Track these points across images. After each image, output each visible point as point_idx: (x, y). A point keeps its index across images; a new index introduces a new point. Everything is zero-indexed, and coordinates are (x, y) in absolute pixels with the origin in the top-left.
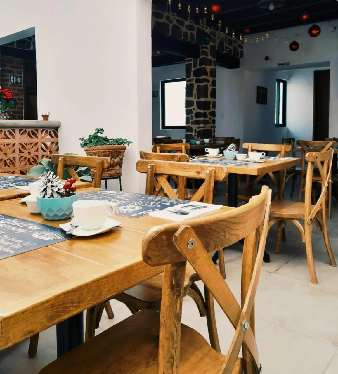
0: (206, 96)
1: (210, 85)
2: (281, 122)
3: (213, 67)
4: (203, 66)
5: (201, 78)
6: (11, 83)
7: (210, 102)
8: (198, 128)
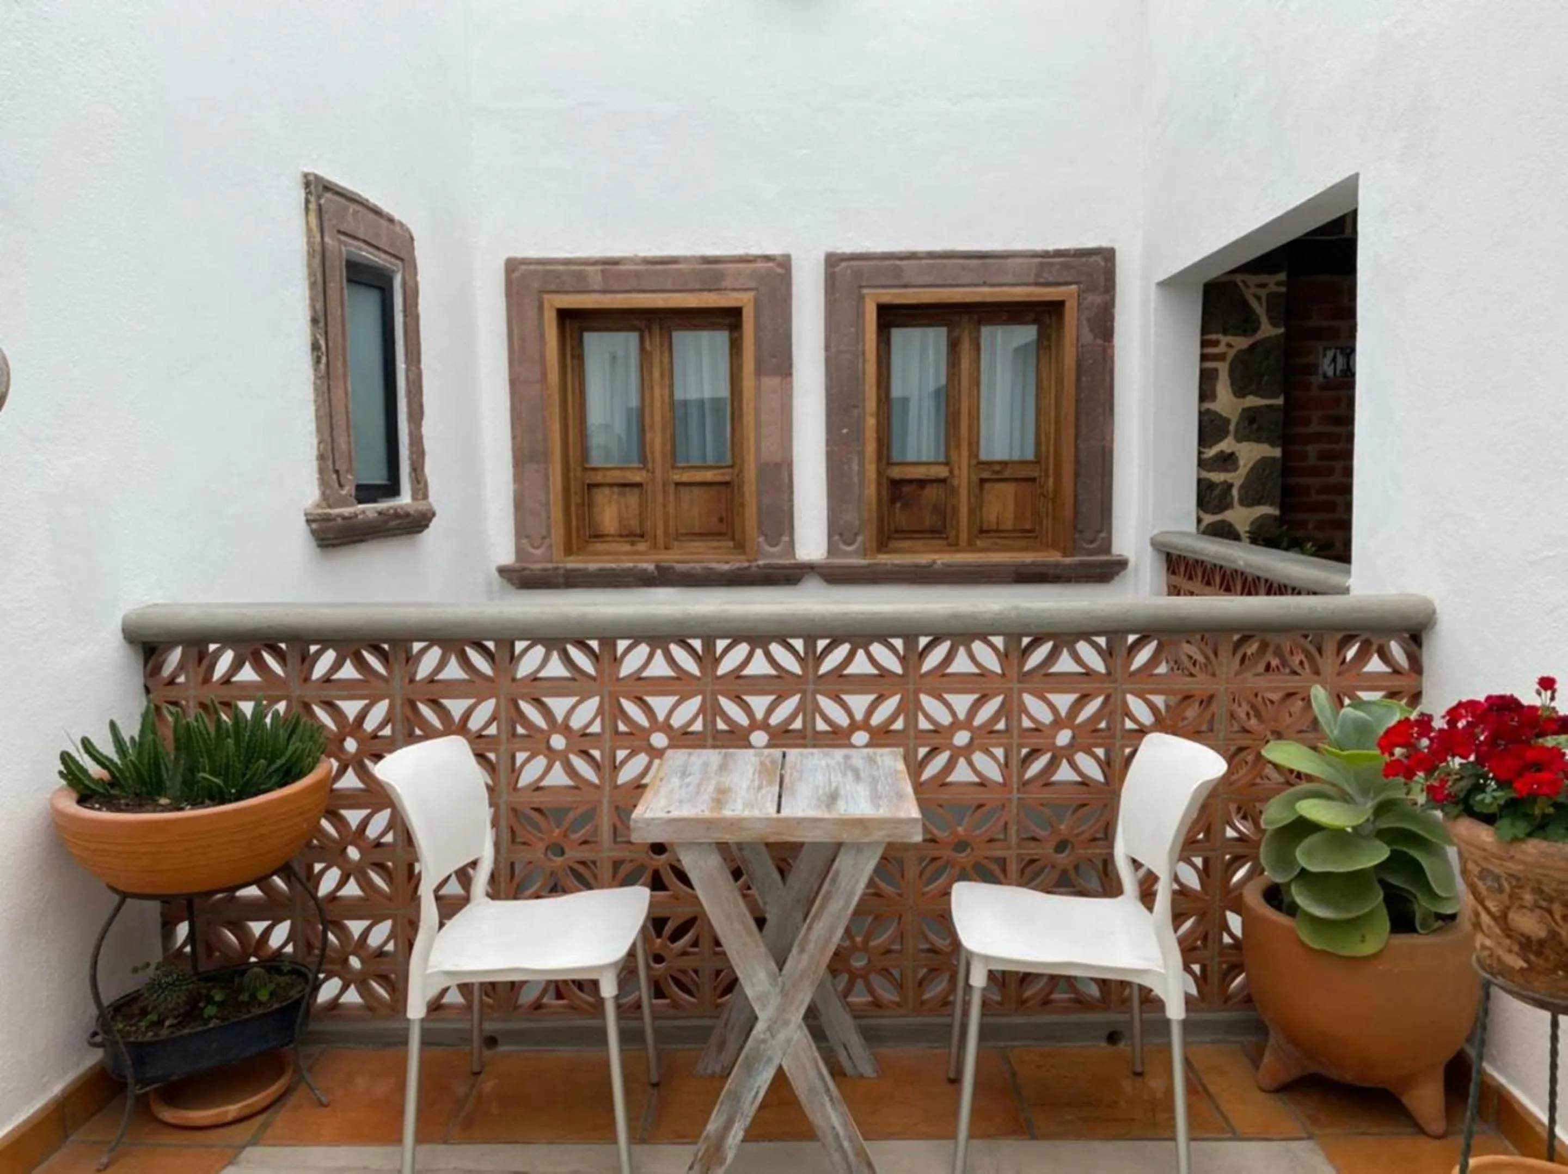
6: (1325, 376)
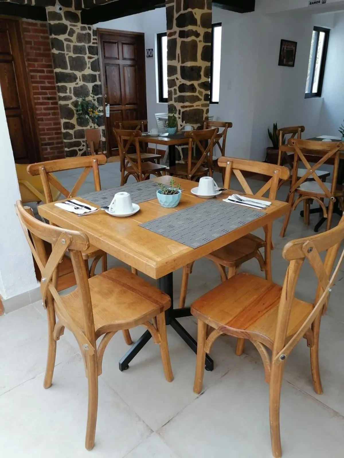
0: (195, 59)
1: (200, 41)
2: (315, 90)
3: (206, 11)
4: (190, 10)
5: (186, 29)
7: (200, 68)
8: (183, 107)
